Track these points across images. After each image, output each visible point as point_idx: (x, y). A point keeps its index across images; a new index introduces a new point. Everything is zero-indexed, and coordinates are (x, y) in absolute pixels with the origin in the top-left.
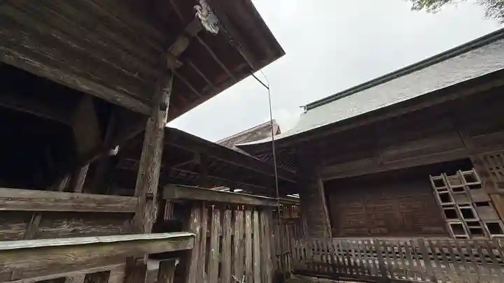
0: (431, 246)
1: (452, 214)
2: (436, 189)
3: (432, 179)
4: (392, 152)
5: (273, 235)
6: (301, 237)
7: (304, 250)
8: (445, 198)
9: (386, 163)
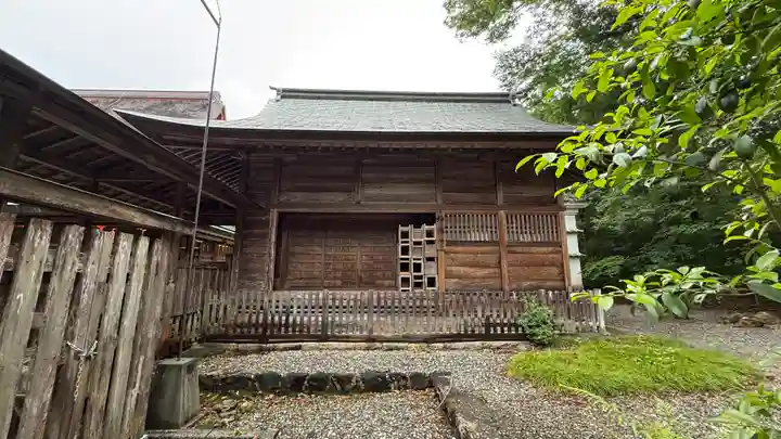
0: (379, 299)
1: (405, 267)
2: (400, 240)
3: (401, 229)
4: (372, 191)
5: (172, 285)
6: (224, 289)
7: (225, 308)
8: (405, 250)
9: (362, 203)
